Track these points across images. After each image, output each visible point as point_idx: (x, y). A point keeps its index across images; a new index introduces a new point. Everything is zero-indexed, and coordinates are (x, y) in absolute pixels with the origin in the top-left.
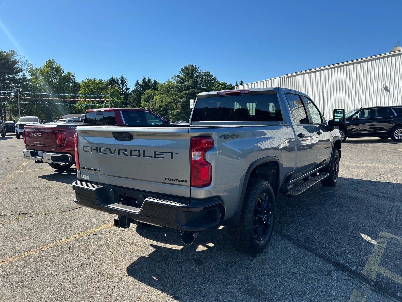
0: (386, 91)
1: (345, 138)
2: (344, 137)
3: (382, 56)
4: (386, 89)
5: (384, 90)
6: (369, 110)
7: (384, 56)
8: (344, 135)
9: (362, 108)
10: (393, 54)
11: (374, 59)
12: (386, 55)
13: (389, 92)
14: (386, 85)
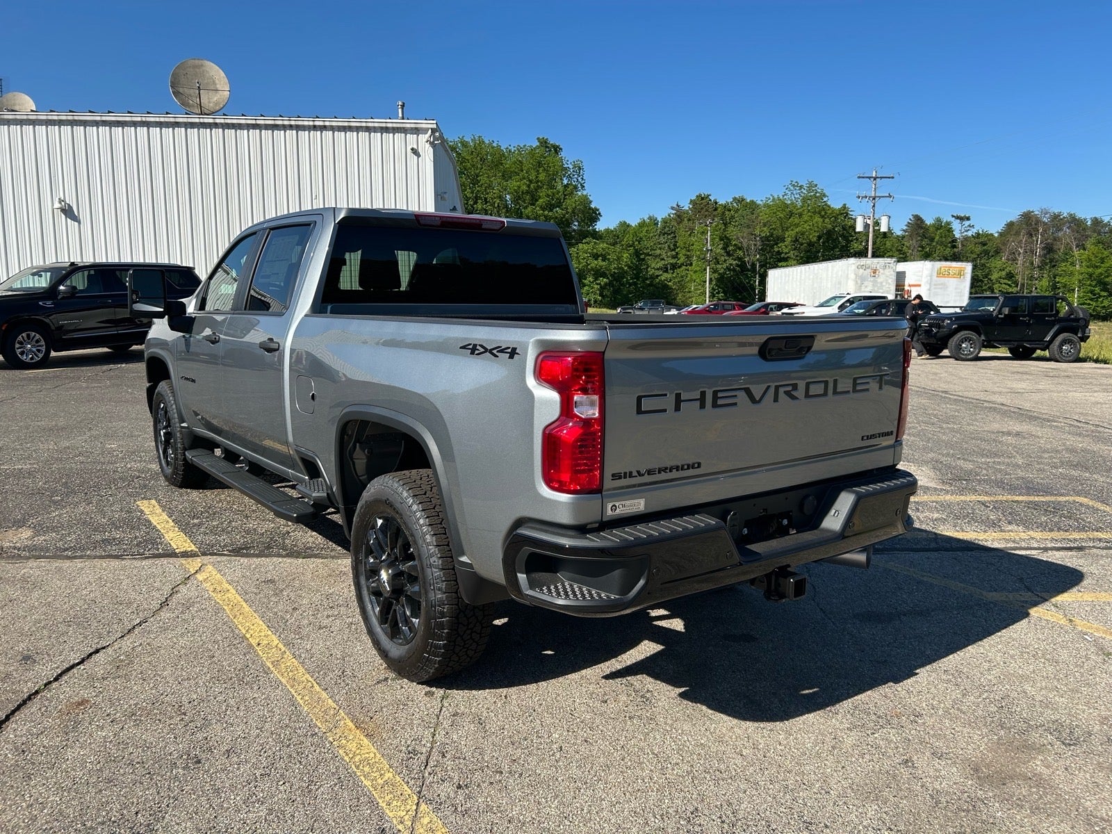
0: (68, 219)
1: (48, 353)
2: (44, 350)
3: (44, 118)
4: (68, 212)
5: (63, 216)
6: (92, 272)
7: (50, 118)
8: (44, 343)
9: (73, 264)
10: (76, 118)
11: (16, 120)
12: (55, 118)
13: (79, 223)
14: (67, 202)
